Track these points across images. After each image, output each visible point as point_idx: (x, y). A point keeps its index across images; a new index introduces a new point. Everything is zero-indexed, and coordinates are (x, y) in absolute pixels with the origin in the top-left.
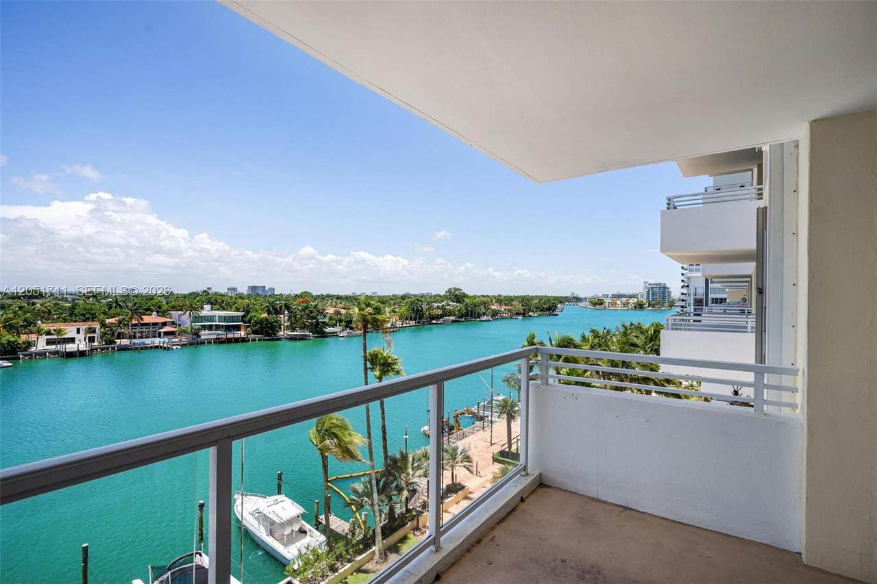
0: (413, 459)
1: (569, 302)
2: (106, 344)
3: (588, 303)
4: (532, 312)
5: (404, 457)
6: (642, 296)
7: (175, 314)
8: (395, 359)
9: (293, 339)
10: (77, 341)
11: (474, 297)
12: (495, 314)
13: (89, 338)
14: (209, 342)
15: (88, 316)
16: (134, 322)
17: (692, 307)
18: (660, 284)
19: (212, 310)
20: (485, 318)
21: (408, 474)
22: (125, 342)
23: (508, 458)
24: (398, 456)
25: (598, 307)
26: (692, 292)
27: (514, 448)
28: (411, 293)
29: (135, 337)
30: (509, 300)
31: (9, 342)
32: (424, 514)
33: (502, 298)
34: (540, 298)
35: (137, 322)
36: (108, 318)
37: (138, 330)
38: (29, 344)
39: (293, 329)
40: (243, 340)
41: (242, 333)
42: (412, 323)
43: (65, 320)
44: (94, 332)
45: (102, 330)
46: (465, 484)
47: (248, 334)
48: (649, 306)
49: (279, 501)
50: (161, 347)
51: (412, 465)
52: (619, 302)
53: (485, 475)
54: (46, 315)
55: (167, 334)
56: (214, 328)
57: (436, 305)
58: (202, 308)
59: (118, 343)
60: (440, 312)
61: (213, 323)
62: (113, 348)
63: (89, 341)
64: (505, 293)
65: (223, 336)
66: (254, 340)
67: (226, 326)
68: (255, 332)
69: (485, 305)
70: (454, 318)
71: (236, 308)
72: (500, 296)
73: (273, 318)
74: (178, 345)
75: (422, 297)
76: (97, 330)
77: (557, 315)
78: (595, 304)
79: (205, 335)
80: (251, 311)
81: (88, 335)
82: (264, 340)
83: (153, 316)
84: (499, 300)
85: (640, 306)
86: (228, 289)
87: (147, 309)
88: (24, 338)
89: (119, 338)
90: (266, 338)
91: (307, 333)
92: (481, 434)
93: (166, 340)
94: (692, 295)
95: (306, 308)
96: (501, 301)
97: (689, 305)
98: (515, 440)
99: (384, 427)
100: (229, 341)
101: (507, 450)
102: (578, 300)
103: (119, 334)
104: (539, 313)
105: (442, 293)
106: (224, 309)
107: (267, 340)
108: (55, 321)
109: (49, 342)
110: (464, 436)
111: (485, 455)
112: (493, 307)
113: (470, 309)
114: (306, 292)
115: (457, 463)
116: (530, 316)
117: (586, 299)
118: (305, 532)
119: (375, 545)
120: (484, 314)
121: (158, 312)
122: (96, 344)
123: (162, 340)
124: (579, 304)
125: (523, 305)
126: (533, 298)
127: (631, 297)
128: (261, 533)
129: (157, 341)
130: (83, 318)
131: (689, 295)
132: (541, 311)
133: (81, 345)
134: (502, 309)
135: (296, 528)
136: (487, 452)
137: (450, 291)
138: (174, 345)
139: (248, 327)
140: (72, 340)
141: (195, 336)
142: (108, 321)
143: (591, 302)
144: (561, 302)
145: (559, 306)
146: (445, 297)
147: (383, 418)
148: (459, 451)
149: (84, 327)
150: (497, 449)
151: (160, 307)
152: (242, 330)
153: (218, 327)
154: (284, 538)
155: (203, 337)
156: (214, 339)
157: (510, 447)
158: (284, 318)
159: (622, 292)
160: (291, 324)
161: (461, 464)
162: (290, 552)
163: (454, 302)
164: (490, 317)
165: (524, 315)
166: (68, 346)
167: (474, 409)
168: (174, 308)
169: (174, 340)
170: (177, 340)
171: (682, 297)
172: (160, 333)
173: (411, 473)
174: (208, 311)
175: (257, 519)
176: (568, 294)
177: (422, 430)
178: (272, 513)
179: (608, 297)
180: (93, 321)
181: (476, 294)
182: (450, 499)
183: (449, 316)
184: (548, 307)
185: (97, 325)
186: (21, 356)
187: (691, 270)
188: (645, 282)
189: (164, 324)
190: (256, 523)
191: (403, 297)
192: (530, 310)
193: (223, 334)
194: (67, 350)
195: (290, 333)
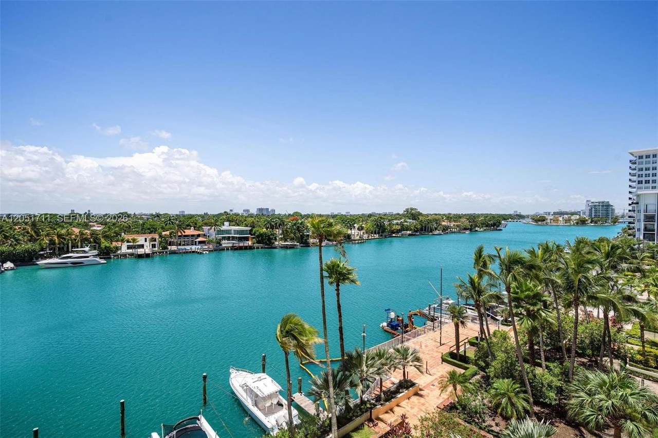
0: (367, 358)
1: (512, 219)
2: (162, 249)
3: (531, 221)
4: (479, 227)
5: (359, 356)
6: (584, 213)
7: (206, 228)
8: (350, 270)
9: (286, 247)
10: (145, 247)
11: (428, 215)
12: (445, 229)
13: (152, 244)
14: (228, 249)
15: (152, 230)
16: (180, 234)
17: (642, 224)
18: (603, 203)
19: (230, 225)
20: (437, 232)
21: (362, 371)
22: (174, 248)
23: (456, 359)
24: (354, 353)
25: (540, 223)
26: (642, 208)
27: (462, 349)
28: (376, 213)
29: (180, 245)
30: (458, 217)
31: (106, 247)
32: (378, 407)
33: (451, 216)
34: (486, 216)
35: (181, 234)
36: (164, 231)
37: (182, 240)
38: (117, 249)
39: (286, 240)
40: (251, 248)
41: (250, 243)
42: (377, 236)
43: (138, 233)
44: (155, 241)
45: (160, 239)
46: (415, 381)
47: (254, 243)
48: (591, 222)
49: (261, 378)
50: (196, 252)
51: (366, 363)
52: (561, 219)
53: (435, 374)
54: (128, 230)
55: (200, 242)
56: (231, 238)
57: (395, 222)
58: (223, 225)
59: (169, 249)
60: (399, 227)
61: (230, 235)
62: (166, 252)
63: (152, 247)
64: (454, 212)
65: (237, 245)
66: (258, 248)
67: (239, 237)
68: (258, 242)
69: (437, 221)
70: (410, 232)
71: (245, 224)
72: (450, 214)
73: (270, 231)
74: (207, 251)
75: (385, 215)
76: (157, 240)
77: (500, 230)
78: (537, 221)
79: (225, 244)
80: (255, 226)
81: (151, 243)
82: (265, 248)
83: (191, 230)
84: (449, 217)
85: (582, 222)
86: (244, 210)
87: (188, 225)
88: (114, 244)
89: (170, 245)
90: (266, 246)
91: (296, 243)
92: (431, 334)
93: (200, 247)
94: (642, 211)
95: (295, 224)
96: (451, 218)
97: (639, 221)
98: (463, 343)
99: (341, 329)
100: (241, 248)
101: (455, 351)
102: (520, 217)
103: (170, 242)
104: (485, 228)
105: (401, 212)
106: (238, 225)
107: (267, 248)
108: (134, 233)
109: (129, 248)
110: (417, 335)
111: (435, 354)
112: (443, 223)
113: (424, 225)
114: (296, 213)
115: (408, 362)
116: (476, 231)
117: (528, 216)
118: (282, 405)
119: (331, 433)
120: (436, 229)
121: (195, 227)
122: (156, 249)
123: (197, 247)
124: (521, 220)
125: (470, 222)
126: (479, 216)
127: (573, 214)
128: (248, 403)
129: (194, 248)
130: (149, 231)
131: (639, 211)
132: (487, 226)
133: (147, 250)
134: (452, 225)
135: (275, 402)
136: (437, 351)
137: (407, 210)
138: (204, 251)
139: (254, 238)
140: (142, 246)
141: (218, 245)
142: (163, 233)
143: (533, 219)
144: (504, 219)
145: (503, 222)
146: (403, 215)
147: (340, 321)
148: (410, 351)
149: (149, 237)
150: (445, 350)
151: (196, 224)
152: (250, 240)
153: (233, 238)
154: (265, 408)
155: (223, 245)
156: (230, 247)
157: (458, 348)
158: (278, 232)
159: (563, 210)
160: (284, 236)
161: (411, 363)
162: (269, 421)
163: (410, 219)
164: (441, 231)
165: (471, 230)
166: (139, 250)
167: (426, 311)
168: (206, 224)
169: (204, 247)
170: (206, 247)
171: (631, 214)
172: (196, 242)
173: (365, 369)
174: (227, 226)
175: (246, 391)
176: (512, 212)
177: (381, 326)
178: (256, 388)
179: (549, 214)
180: (155, 233)
181: (429, 213)
182: (402, 394)
183: (407, 230)
184: (494, 223)
185: (157, 236)
186: (112, 256)
187: (641, 188)
188: (587, 201)
189: (199, 236)
190: (244, 395)
191: (370, 216)
192: (476, 226)
193: (237, 244)
194: (139, 253)
195: (283, 243)
